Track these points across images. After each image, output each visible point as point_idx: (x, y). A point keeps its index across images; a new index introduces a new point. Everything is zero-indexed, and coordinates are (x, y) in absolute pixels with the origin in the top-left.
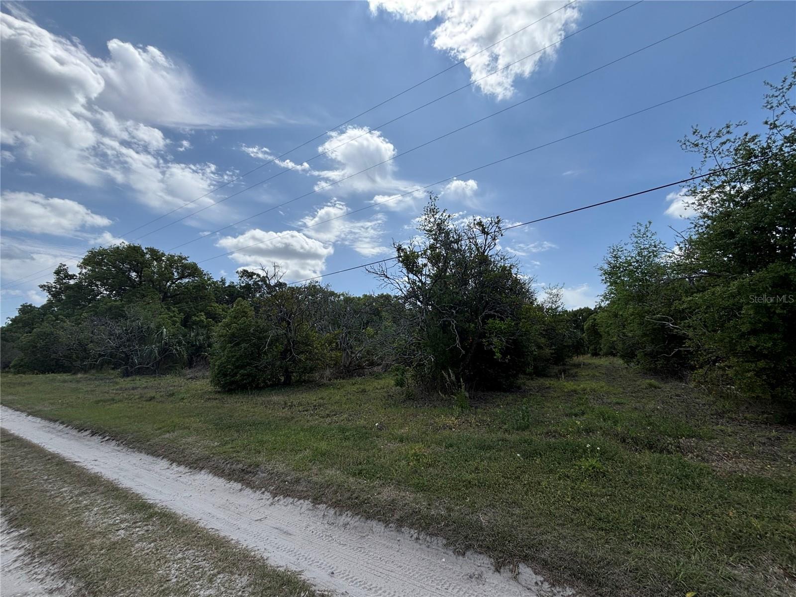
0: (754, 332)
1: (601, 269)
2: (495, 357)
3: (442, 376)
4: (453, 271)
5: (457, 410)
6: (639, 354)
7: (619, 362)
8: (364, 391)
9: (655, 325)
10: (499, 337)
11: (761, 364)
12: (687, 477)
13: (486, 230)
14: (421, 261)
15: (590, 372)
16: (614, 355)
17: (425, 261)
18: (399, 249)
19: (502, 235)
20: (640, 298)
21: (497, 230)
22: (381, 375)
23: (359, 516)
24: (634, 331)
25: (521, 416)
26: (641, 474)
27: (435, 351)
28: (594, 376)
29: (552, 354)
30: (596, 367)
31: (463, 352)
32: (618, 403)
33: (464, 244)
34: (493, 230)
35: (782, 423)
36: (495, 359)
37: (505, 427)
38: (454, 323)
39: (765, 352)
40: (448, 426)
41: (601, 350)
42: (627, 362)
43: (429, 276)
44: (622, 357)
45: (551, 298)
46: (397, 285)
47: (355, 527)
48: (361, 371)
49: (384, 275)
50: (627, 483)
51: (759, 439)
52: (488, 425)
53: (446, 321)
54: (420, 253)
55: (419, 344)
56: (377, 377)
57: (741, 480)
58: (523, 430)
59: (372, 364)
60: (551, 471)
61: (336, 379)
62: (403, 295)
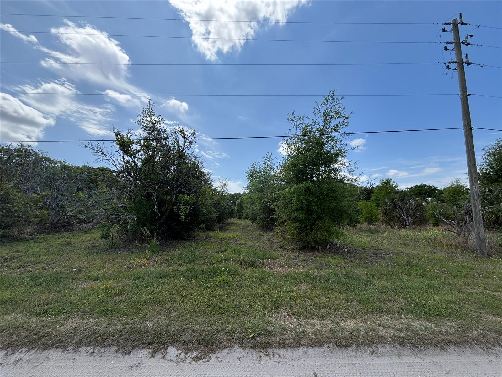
0: (297, 210)
1: (247, 173)
2: (180, 218)
3: (141, 231)
4: (161, 159)
5: (149, 253)
6: (258, 218)
7: (249, 222)
8: (69, 243)
9: (266, 204)
10: (185, 206)
11: (297, 224)
12: (263, 278)
13: (186, 136)
14: (135, 147)
15: (234, 228)
16: (247, 219)
17: (139, 148)
18: (118, 134)
19: (195, 142)
20: (261, 190)
21: (193, 138)
22: (91, 230)
23: (36, 350)
24: (257, 207)
25: (190, 254)
26: (245, 280)
27: (138, 213)
28: (236, 230)
29: (217, 217)
30: (238, 225)
31: (159, 215)
32: (244, 244)
33: (170, 142)
34: (190, 138)
35: (301, 250)
36: (181, 219)
37: (179, 262)
38: (155, 194)
39: (299, 219)
40: (139, 265)
41: (242, 216)
42: (252, 223)
43: (141, 159)
44: (251, 220)
45: (221, 185)
46: (112, 161)
47: (29, 360)
48: (70, 227)
49: (102, 152)
50: (237, 286)
51: (292, 257)
52: (169, 262)
53: (150, 193)
54: (135, 141)
55: (127, 207)
56: (86, 232)
57: (283, 276)
58: (190, 263)
59: (83, 222)
60: (201, 286)
61: (40, 234)
62: (117, 170)
